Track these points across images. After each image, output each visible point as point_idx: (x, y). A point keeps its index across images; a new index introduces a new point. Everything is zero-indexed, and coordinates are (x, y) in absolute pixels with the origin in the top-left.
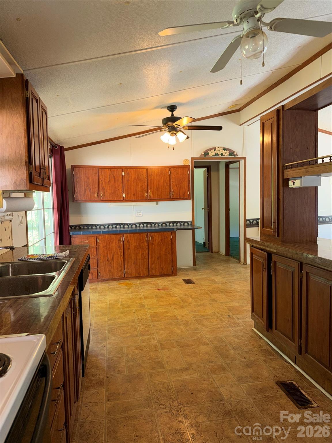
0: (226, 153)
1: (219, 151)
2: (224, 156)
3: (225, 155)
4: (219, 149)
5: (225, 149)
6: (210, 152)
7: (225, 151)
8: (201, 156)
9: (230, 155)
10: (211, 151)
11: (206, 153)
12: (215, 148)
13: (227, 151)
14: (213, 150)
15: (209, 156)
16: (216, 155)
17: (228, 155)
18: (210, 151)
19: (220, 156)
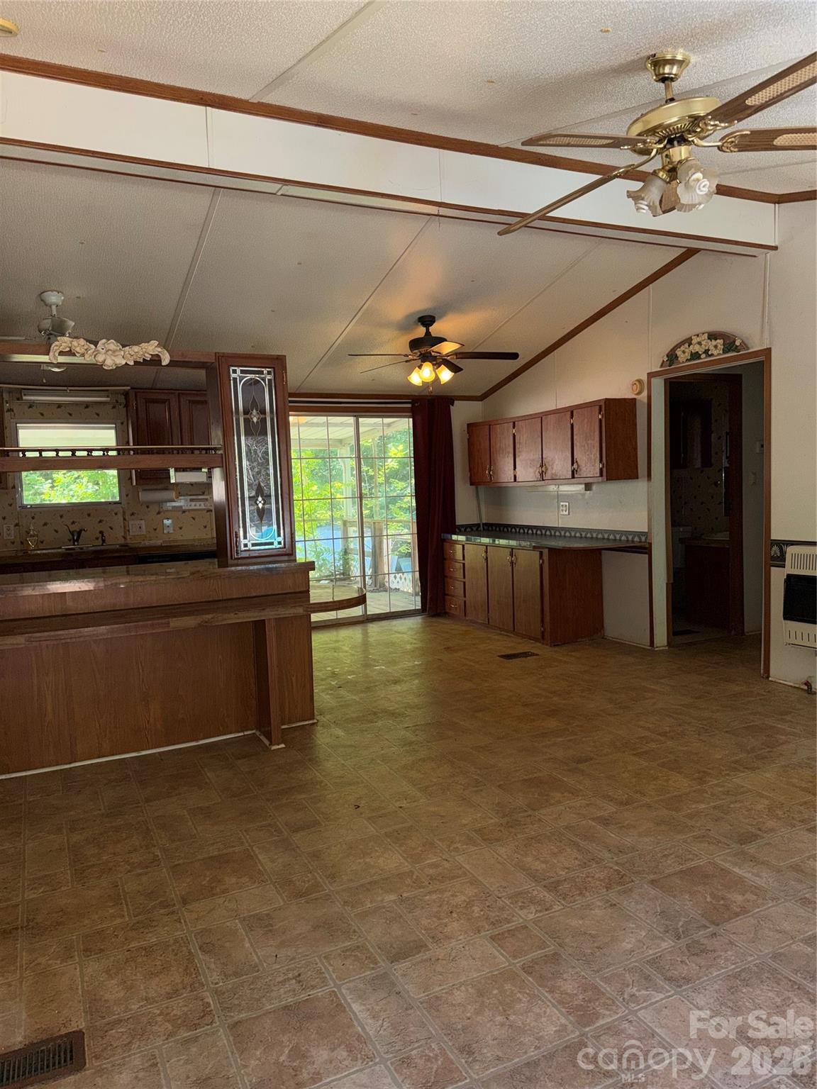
0: (716, 347)
1: (700, 343)
2: (712, 355)
3: (715, 353)
4: (699, 339)
5: (713, 336)
6: (679, 353)
7: (714, 343)
8: (662, 366)
9: (725, 352)
10: (682, 348)
11: (672, 357)
12: (691, 337)
13: (718, 341)
14: (687, 345)
15: (679, 363)
16: (695, 356)
17: (721, 352)
18: (678, 349)
19: (704, 358)
